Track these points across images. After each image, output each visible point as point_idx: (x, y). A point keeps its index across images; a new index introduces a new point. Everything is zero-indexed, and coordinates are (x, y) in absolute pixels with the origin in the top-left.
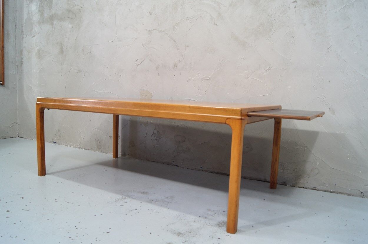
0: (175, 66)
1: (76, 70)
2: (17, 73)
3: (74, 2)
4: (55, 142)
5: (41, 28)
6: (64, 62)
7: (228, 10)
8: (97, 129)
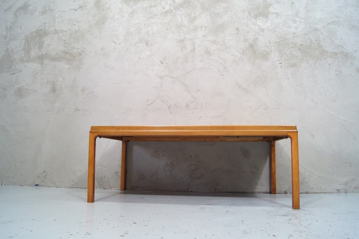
0: (187, 106)
1: (73, 109)
3: (73, 45)
4: (37, 185)
5: (25, 67)
6: (56, 101)
7: (232, 65)
8: (99, 166)
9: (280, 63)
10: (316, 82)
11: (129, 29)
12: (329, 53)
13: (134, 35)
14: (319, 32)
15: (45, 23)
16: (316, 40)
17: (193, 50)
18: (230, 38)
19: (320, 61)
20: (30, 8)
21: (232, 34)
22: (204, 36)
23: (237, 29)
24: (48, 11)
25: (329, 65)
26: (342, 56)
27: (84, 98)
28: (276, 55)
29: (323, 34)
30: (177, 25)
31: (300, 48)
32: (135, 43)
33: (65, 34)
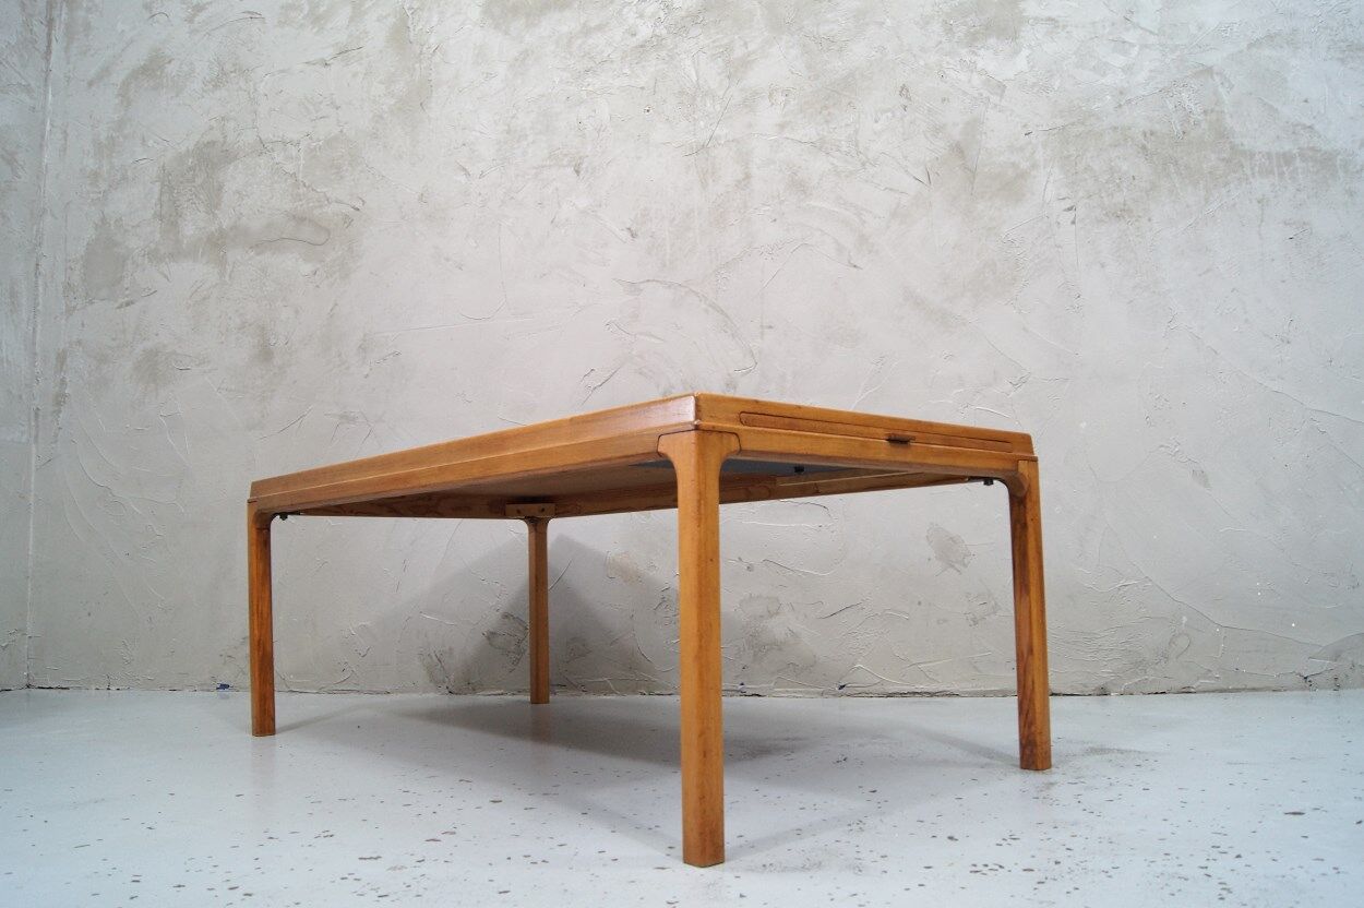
0: (731, 384)
1: (332, 415)
2: (32, 439)
3: (325, 190)
4: (224, 687)
5: (166, 276)
6: (273, 391)
7: (888, 227)
8: (430, 615)
9: (1070, 209)
10: (1208, 270)
11: (513, 117)
12: (1257, 157)
13: (530, 139)
14: (1217, 78)
15: (223, 119)
16: (1205, 112)
17: (744, 179)
18: (878, 127)
19: (1224, 191)
20: (171, 68)
21: (886, 111)
22: (782, 126)
23: (904, 90)
24: (233, 75)
25: (1259, 202)
26: (1310, 164)
27: (367, 376)
28: (1051, 178)
29: (1232, 87)
30: (682, 93)
31: (1144, 147)
32: (534, 168)
33: (294, 152)
